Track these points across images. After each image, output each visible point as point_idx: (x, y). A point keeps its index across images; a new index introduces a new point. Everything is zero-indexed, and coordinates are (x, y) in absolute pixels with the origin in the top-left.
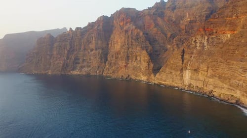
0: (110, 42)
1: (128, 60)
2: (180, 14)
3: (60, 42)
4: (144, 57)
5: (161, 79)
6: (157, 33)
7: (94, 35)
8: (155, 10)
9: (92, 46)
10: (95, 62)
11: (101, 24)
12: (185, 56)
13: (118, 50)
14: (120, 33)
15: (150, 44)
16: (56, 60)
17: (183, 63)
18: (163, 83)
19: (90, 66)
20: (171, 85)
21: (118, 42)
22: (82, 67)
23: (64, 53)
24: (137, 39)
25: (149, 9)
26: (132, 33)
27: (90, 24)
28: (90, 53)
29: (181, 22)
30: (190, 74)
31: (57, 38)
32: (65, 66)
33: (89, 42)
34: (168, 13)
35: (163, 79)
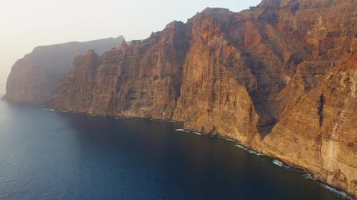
0: (186, 65)
1: (214, 100)
2: (305, 19)
3: (107, 63)
4: (241, 98)
5: (275, 149)
6: (265, 54)
7: (159, 53)
8: (261, 12)
9: (156, 71)
10: (160, 97)
11: (171, 36)
12: (324, 110)
13: (197, 79)
14: (202, 51)
15: (253, 73)
16: (101, 92)
17: (321, 125)
18: (279, 156)
19: (152, 103)
20: (296, 164)
21: (197, 67)
22: (139, 105)
23: (113, 82)
24: (230, 65)
25: (252, 8)
26: (221, 53)
27: (153, 35)
28: (153, 82)
29: (309, 33)
30: (338, 150)
31: (102, 56)
32: (114, 103)
33: (151, 65)
34: (284, 16)
35: (279, 148)
